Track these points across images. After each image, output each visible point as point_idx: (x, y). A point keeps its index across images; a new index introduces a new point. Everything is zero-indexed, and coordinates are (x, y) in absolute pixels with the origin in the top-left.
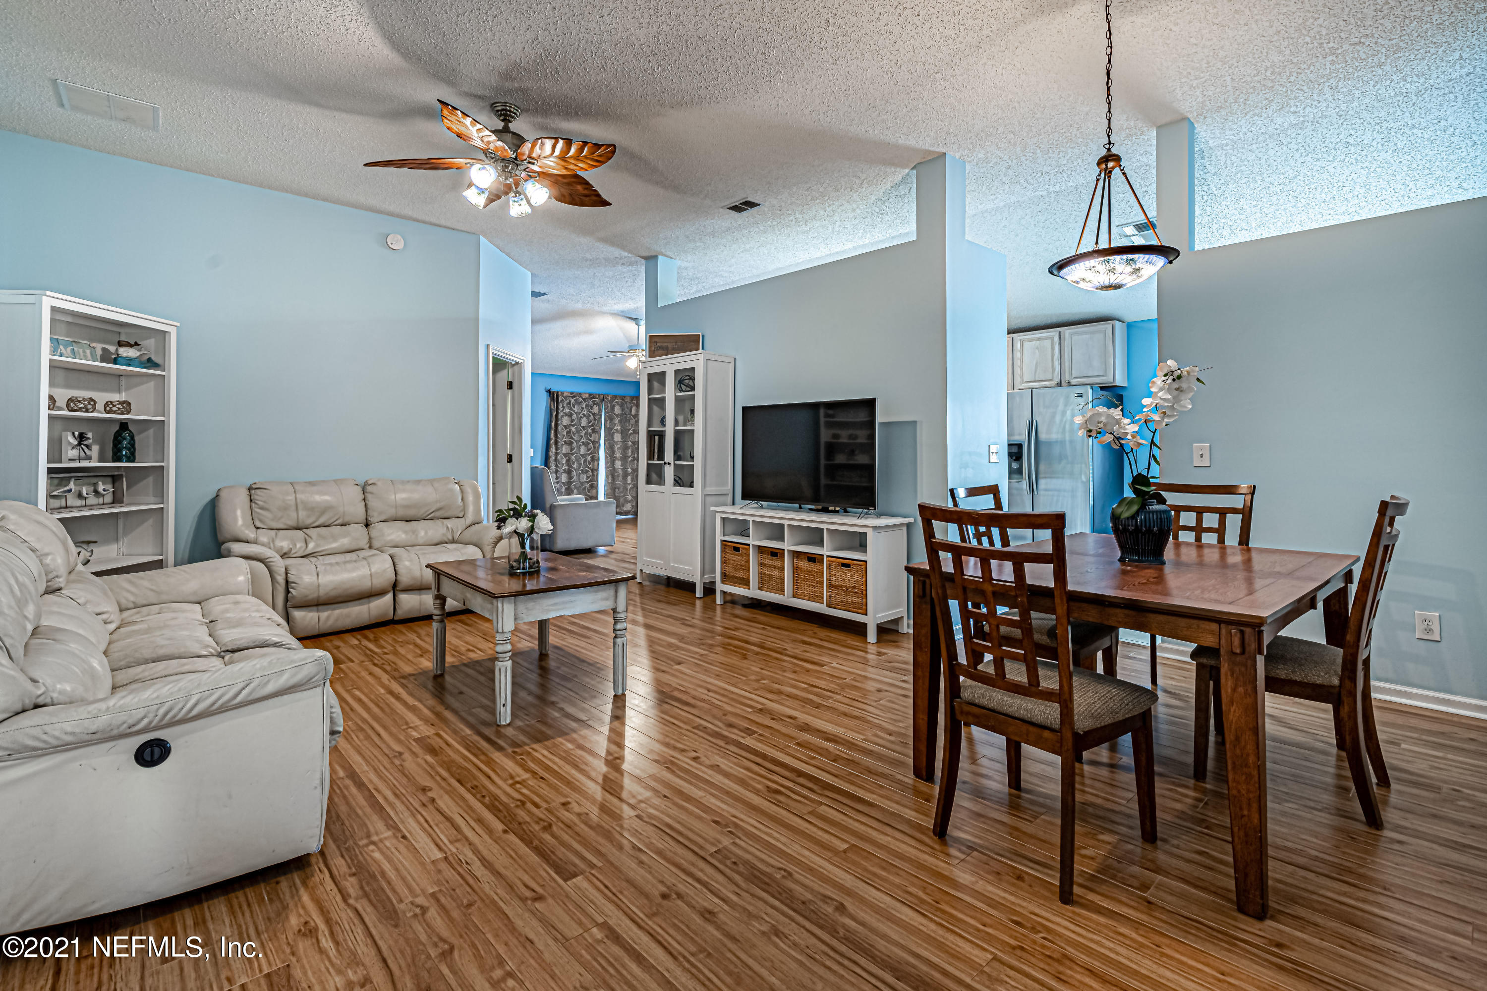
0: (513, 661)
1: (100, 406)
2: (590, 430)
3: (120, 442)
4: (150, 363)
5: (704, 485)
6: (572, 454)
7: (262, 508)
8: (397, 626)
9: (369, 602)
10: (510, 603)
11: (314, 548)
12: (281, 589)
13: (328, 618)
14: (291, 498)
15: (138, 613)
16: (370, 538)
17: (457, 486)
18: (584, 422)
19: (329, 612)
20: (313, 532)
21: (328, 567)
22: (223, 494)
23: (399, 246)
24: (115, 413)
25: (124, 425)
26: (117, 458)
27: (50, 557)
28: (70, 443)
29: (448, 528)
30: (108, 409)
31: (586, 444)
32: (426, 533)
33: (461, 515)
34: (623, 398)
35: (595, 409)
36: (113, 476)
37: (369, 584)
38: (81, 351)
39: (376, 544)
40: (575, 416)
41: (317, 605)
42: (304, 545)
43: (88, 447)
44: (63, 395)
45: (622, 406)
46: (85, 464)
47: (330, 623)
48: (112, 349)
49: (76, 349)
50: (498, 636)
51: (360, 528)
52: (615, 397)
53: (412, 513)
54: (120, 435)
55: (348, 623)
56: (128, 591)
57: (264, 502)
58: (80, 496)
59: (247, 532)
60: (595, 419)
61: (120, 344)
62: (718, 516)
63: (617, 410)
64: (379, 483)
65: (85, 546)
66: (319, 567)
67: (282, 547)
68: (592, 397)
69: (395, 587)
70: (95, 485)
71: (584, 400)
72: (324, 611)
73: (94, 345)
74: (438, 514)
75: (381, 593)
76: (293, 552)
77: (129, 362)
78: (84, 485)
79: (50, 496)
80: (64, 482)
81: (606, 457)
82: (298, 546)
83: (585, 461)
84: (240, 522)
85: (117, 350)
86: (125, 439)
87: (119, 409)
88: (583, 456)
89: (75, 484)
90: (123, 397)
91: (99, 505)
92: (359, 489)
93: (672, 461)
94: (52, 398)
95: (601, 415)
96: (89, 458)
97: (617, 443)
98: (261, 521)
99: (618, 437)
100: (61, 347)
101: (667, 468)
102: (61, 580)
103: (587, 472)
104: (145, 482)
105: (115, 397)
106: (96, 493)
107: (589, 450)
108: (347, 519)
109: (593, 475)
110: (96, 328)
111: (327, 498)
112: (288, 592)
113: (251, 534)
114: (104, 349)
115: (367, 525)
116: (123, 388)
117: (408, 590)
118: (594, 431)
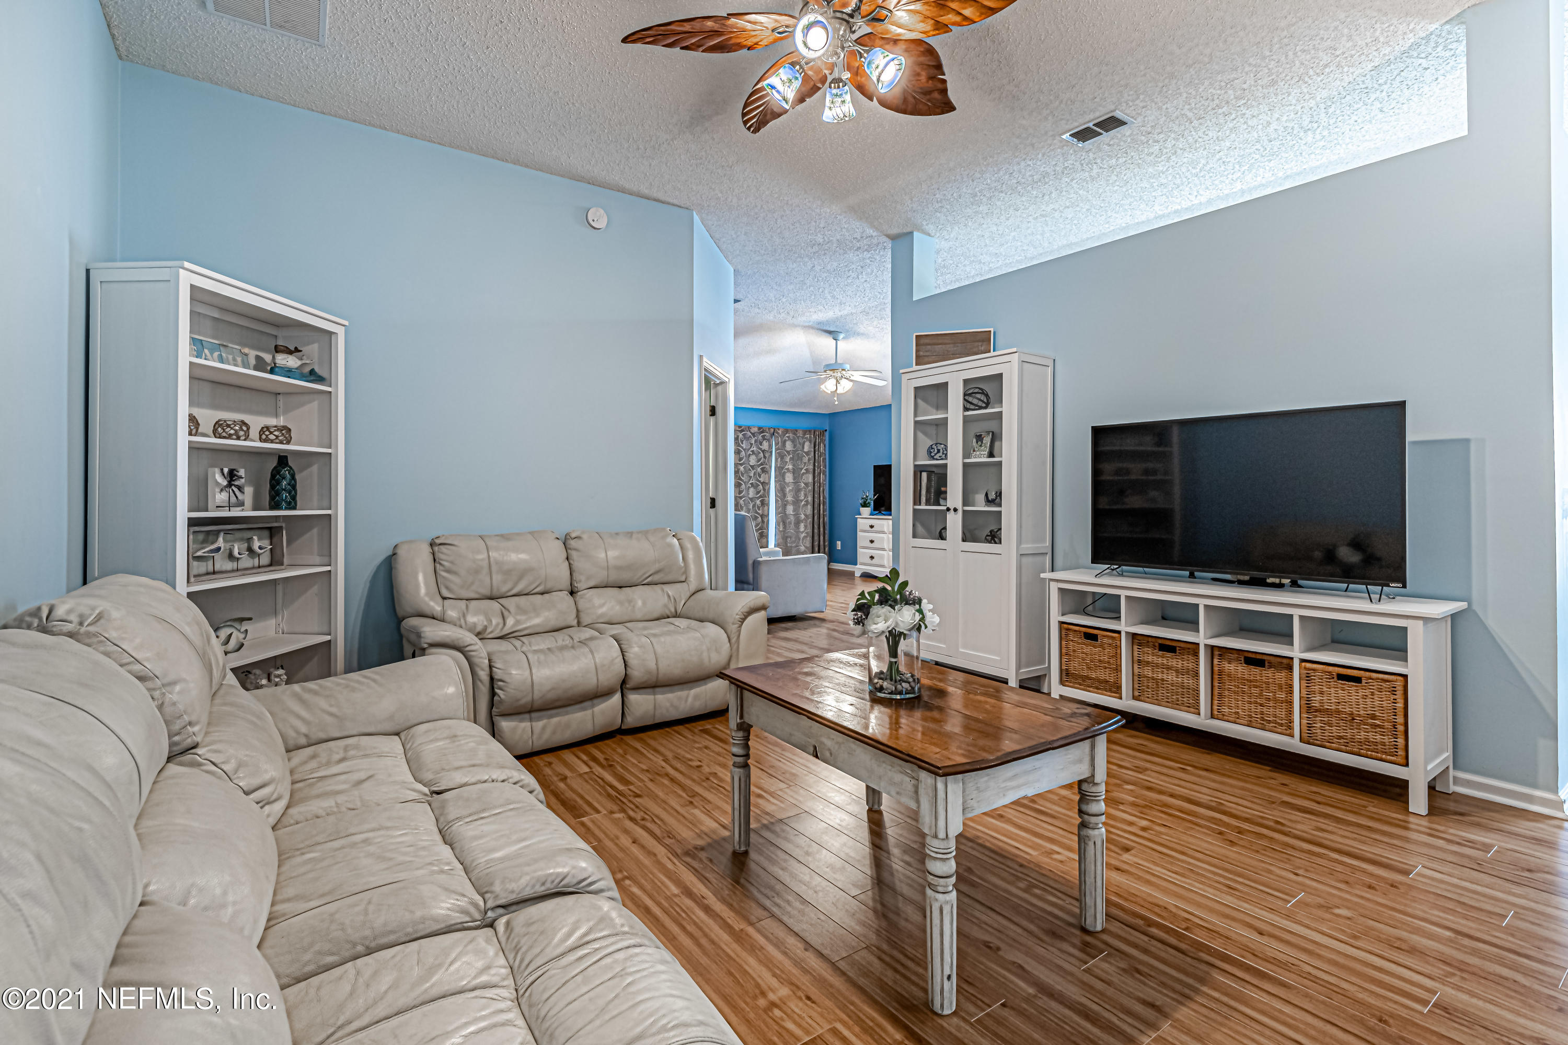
0: (958, 891)
1: (254, 432)
2: (759, 470)
3: (279, 483)
4: (313, 376)
5: (1019, 542)
6: (741, 498)
7: (448, 571)
8: (629, 739)
9: (593, 706)
10: (956, 782)
11: (514, 625)
12: (484, 689)
13: (544, 728)
14: (482, 556)
15: (314, 757)
16: (578, 611)
17: (675, 540)
18: (753, 460)
19: (545, 721)
20: (510, 603)
21: (542, 657)
22: (401, 552)
23: (601, 224)
24: (272, 441)
25: (283, 460)
26: (275, 506)
27: (178, 688)
28: (217, 483)
29: (669, 596)
30: (264, 437)
31: (754, 486)
32: (644, 603)
33: (683, 579)
34: (795, 432)
35: (765, 445)
36: (270, 529)
37: (594, 681)
38: (230, 357)
39: (586, 620)
40: (743, 453)
41: (530, 712)
42: (501, 621)
43: (240, 488)
44: (208, 417)
45: (793, 441)
46: (236, 513)
47: (546, 736)
48: (268, 357)
49: (224, 355)
50: (935, 843)
51: (565, 595)
52: (786, 431)
53: (626, 576)
54: (279, 473)
55: (566, 736)
56: (299, 717)
57: (452, 562)
58: (231, 556)
59: (432, 604)
60: (765, 457)
61: (277, 349)
62: (1054, 587)
63: (789, 447)
64: (585, 536)
65: (237, 625)
66: (530, 656)
67: (475, 625)
68: (761, 430)
69: (624, 685)
70: (249, 540)
71: (753, 434)
72: (539, 719)
73: (246, 350)
74: (656, 578)
75: (606, 694)
76: (489, 630)
77: (288, 372)
78: (235, 541)
79: (192, 558)
80: (211, 537)
81: (777, 501)
82: (494, 622)
83: (754, 506)
84: (423, 591)
85: (274, 357)
86: (284, 478)
87: (277, 437)
88: (751, 499)
89: (225, 541)
90: (281, 422)
91: (253, 568)
92: (559, 544)
93: (959, 506)
94: (193, 419)
95: (771, 452)
96: (241, 504)
97: (788, 484)
98: (447, 588)
99: (789, 478)
100: (206, 351)
101: (950, 516)
102: (196, 729)
103: (756, 518)
104: (307, 536)
105: (272, 422)
106: (250, 550)
107: (758, 492)
108: (549, 585)
109: (763, 522)
110: (247, 328)
111: (523, 556)
112: (493, 694)
113: (436, 607)
114: (258, 358)
115: (572, 593)
116: (281, 410)
117: (641, 688)
118: (763, 470)
